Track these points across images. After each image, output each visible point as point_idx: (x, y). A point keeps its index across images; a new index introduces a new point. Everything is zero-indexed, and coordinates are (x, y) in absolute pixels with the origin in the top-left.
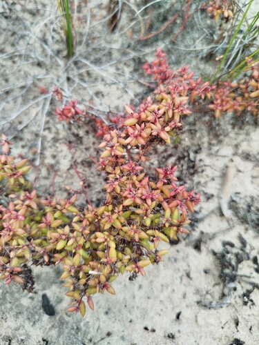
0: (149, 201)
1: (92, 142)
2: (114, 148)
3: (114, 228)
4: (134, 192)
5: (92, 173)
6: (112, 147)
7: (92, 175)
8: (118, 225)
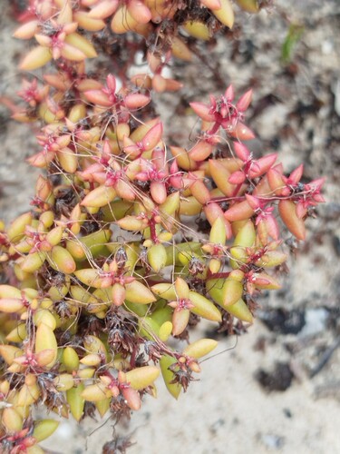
0: (159, 191)
1: (11, 54)
2: (62, 36)
3: (54, 273)
4: (117, 167)
5: (9, 153)
6: (54, 35)
7: (10, 161)
8: (63, 261)
